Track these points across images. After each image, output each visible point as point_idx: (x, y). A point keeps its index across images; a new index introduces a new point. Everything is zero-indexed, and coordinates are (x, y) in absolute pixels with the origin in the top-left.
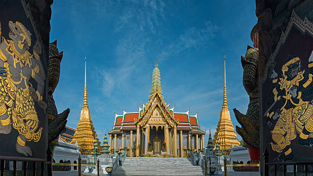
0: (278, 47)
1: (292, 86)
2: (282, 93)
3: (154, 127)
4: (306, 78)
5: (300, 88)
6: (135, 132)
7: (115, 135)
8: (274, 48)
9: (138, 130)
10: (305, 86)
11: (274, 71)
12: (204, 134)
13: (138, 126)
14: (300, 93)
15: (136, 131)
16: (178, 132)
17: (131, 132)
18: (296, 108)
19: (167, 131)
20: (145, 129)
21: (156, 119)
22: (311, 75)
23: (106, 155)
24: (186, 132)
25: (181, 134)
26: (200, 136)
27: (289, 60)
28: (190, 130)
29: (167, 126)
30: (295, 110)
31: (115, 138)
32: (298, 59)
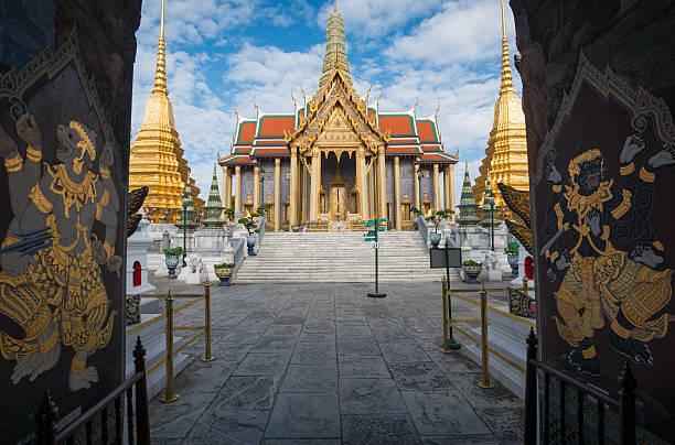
0: (559, 122)
1: (589, 209)
2: (571, 217)
3: (332, 153)
4: (617, 200)
5: (605, 216)
6: (286, 161)
7: (238, 169)
8: (552, 121)
9: (294, 160)
10: (617, 213)
11: (554, 168)
12: (454, 163)
13: (294, 150)
14: (606, 228)
15: (289, 159)
16: (390, 160)
17: (277, 161)
18: (601, 260)
19: (361, 162)
20: (309, 160)
21: (336, 136)
22: (627, 194)
23: (215, 231)
24: (408, 159)
25: (397, 167)
26: (444, 167)
27: (580, 153)
28: (420, 155)
29: (362, 149)
30: (598, 263)
31: (238, 175)
32: (597, 153)
